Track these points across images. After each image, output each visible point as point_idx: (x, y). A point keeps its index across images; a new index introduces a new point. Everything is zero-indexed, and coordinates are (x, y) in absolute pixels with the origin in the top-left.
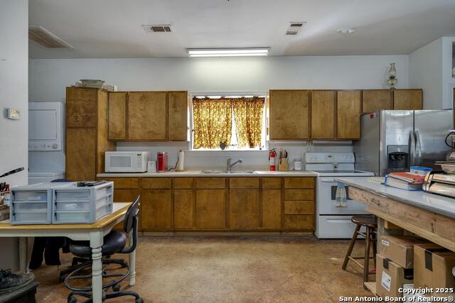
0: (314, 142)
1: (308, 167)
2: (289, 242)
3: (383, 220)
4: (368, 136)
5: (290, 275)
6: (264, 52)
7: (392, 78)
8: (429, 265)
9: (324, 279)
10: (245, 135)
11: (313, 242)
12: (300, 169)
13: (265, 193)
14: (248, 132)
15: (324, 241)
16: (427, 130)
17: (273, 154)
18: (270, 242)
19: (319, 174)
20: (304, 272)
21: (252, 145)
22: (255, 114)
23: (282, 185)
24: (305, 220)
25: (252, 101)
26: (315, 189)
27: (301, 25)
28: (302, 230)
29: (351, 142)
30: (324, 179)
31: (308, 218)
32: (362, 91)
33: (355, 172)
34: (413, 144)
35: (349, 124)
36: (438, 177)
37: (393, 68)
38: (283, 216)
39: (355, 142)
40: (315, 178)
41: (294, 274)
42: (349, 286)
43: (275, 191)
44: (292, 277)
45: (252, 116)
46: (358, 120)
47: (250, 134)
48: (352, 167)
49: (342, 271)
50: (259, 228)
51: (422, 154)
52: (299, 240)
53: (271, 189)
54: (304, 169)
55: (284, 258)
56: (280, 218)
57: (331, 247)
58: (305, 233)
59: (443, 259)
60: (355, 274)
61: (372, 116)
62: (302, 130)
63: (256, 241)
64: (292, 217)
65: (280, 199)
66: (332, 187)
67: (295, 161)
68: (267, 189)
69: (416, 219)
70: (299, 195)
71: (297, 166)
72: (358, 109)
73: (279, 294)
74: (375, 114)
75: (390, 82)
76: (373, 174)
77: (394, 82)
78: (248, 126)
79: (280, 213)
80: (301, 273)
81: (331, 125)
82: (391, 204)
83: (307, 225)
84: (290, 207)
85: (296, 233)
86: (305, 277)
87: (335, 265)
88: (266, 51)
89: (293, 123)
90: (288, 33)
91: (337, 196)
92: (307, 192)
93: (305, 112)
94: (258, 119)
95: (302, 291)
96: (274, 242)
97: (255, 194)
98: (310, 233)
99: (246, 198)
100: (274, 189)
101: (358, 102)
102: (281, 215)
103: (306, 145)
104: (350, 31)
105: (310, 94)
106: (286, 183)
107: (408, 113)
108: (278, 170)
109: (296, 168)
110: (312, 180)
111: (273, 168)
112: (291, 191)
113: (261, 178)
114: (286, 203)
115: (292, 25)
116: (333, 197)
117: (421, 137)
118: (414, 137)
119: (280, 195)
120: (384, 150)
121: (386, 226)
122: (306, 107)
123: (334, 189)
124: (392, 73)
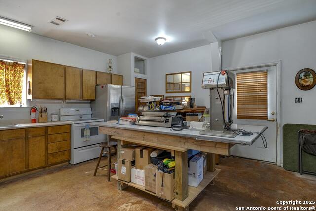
0: (67, 101)
1: (62, 118)
2: (53, 173)
3: (120, 140)
4: (100, 98)
5: (63, 192)
6: (28, 29)
7: (110, 67)
8: (142, 156)
9: (86, 185)
10: (4, 94)
11: (70, 168)
12: (56, 120)
13: (31, 140)
14: (7, 91)
15: (77, 165)
16: (127, 96)
17: (34, 110)
18: (37, 177)
19: (73, 122)
20: (72, 187)
21: (12, 103)
22: (15, 77)
23: (46, 132)
24: (64, 154)
25: (12, 66)
26: (70, 133)
27: (64, 21)
28: (61, 162)
29: (90, 102)
30: (77, 125)
31: (66, 153)
32: (96, 72)
33: (92, 119)
34: (121, 103)
35: (89, 91)
36: (141, 117)
37: (110, 62)
38: (47, 155)
39: (92, 101)
40: (70, 125)
41: (65, 190)
42: (101, 183)
43: (40, 138)
44: (65, 193)
45: (12, 78)
46: (94, 88)
47: (10, 93)
48: (90, 117)
49: (94, 178)
50: (25, 170)
51: (125, 108)
52: (60, 169)
53: (36, 137)
54: (59, 120)
55: (54, 184)
56: (44, 157)
57: (82, 167)
58: (63, 164)
59: (147, 151)
60: (101, 176)
61: (103, 87)
62: (59, 93)
63: (23, 181)
64: (53, 154)
65: (44, 143)
66: (82, 130)
67: (52, 114)
68: (33, 137)
69: (137, 137)
70: (59, 137)
71: (55, 118)
72: (94, 82)
73: (60, 206)
74: (104, 86)
75: (109, 69)
76: (103, 120)
77: (111, 69)
78: (7, 86)
79: (44, 153)
80: (70, 188)
81: (79, 90)
82: (124, 132)
83: (65, 158)
84: (52, 148)
85: (56, 165)
86: (74, 189)
87: (89, 175)
88: (30, 28)
89: (52, 87)
90: (52, 22)
91: (85, 135)
92: (65, 135)
93: (62, 80)
94: (18, 81)
95: (75, 197)
96: (40, 176)
97: (21, 143)
98: (67, 163)
99: (12, 147)
100: (39, 136)
101: (94, 78)
102: (45, 155)
103: (61, 103)
104: (93, 36)
105: (65, 68)
106: (49, 131)
107: (119, 87)
108: (39, 122)
109: (54, 120)
110: (68, 127)
111: (34, 121)
112: (53, 136)
113: (26, 130)
114: (49, 145)
115: (57, 19)
116: (83, 136)
117: (124, 99)
118: (121, 99)
119: (44, 140)
120: (109, 107)
121: (122, 144)
122: (62, 76)
123: (83, 131)
124: (110, 65)
